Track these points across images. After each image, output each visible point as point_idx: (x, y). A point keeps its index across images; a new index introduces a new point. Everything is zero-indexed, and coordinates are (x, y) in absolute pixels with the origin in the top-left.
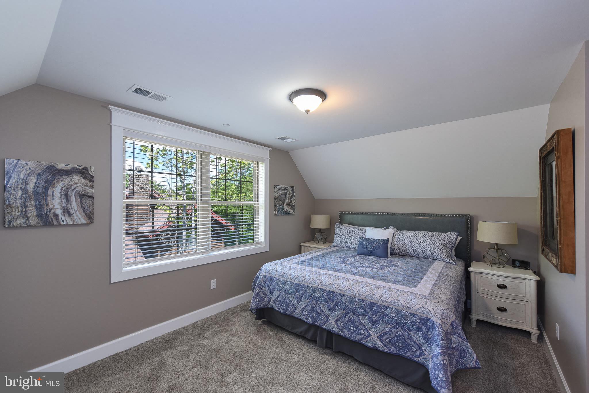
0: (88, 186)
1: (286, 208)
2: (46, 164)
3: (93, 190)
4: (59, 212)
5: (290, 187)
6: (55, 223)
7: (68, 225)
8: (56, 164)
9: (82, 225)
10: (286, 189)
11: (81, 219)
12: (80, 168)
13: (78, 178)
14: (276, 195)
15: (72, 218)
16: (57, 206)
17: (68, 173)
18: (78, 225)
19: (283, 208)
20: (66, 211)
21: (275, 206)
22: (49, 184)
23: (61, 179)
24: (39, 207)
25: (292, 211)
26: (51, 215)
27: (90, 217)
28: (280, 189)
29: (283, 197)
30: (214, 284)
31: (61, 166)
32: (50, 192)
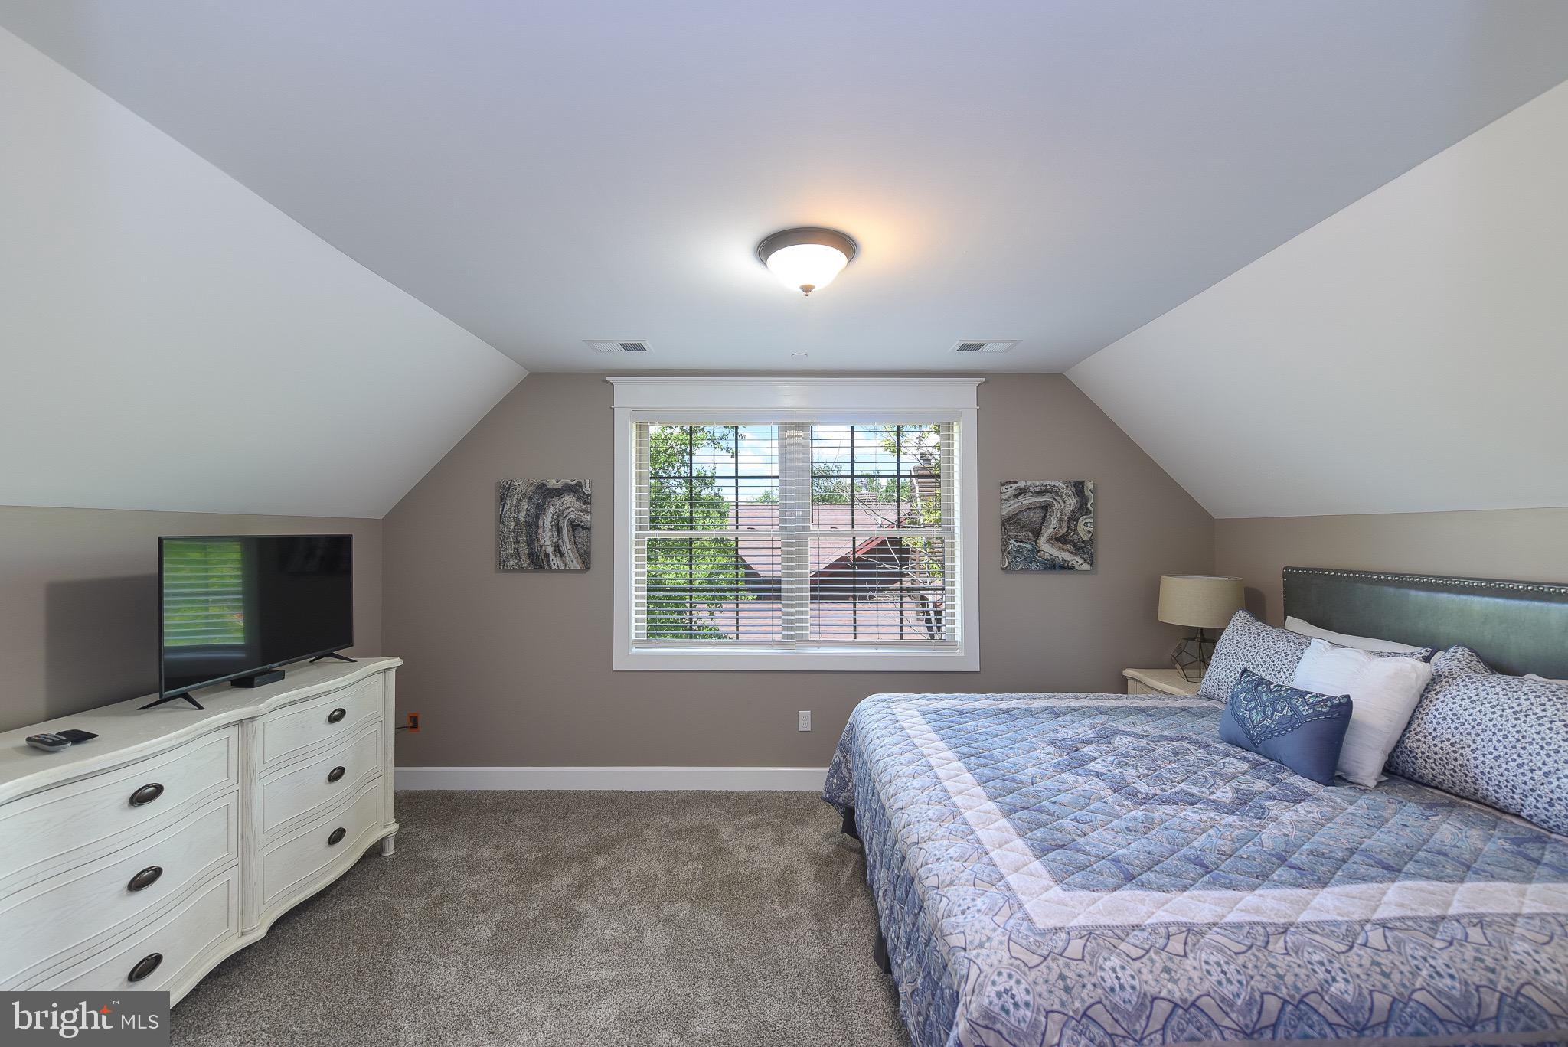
0: (581, 511)
1: (1048, 550)
2: (537, 481)
3: (589, 517)
4: (550, 550)
5: (1068, 483)
6: (546, 566)
7: (558, 571)
8: (546, 481)
9: (575, 571)
10: (1047, 491)
11: (576, 565)
12: (573, 483)
13: (570, 499)
14: (1007, 509)
15: (564, 559)
16: (548, 542)
17: (558, 493)
18: (570, 571)
19: (1036, 550)
20: (558, 550)
21: (1005, 542)
22: (540, 509)
23: (552, 503)
24: (530, 543)
25: (1078, 559)
26: (542, 555)
27: (585, 558)
28: (1021, 492)
29: (1037, 516)
30: (804, 720)
31: (552, 483)
32: (541, 522)
